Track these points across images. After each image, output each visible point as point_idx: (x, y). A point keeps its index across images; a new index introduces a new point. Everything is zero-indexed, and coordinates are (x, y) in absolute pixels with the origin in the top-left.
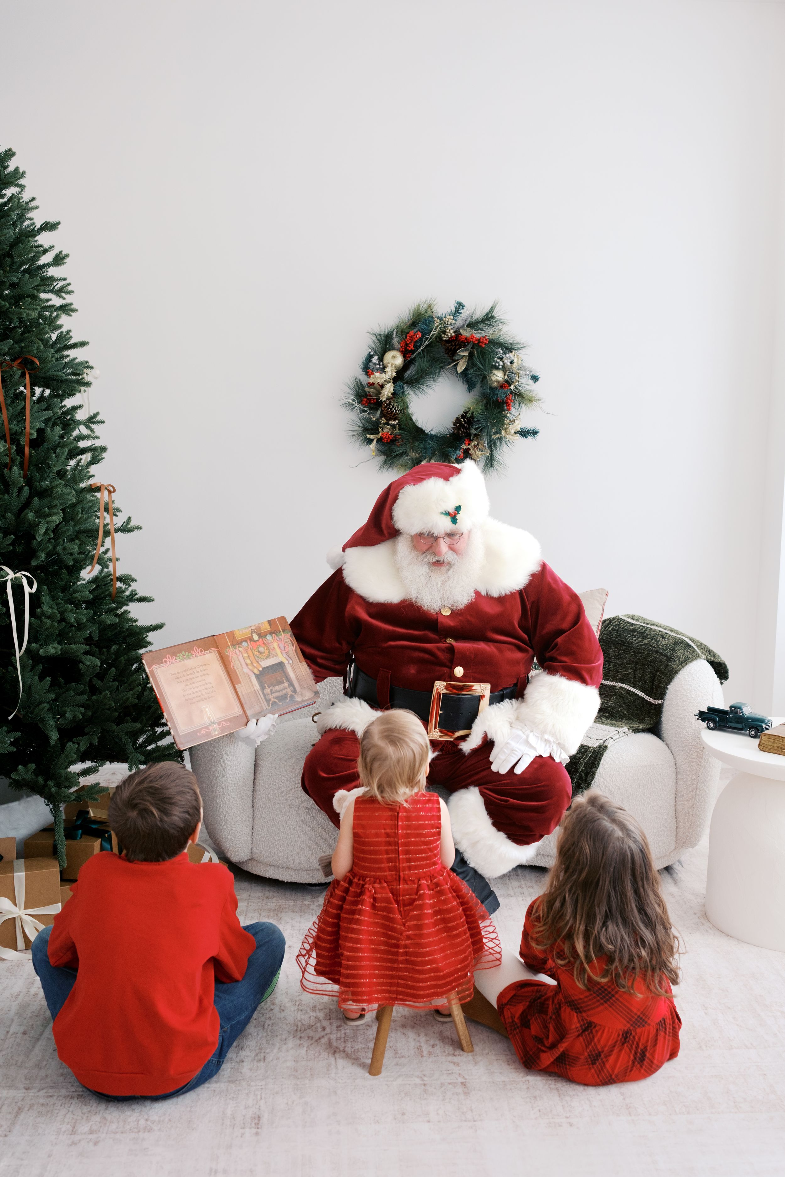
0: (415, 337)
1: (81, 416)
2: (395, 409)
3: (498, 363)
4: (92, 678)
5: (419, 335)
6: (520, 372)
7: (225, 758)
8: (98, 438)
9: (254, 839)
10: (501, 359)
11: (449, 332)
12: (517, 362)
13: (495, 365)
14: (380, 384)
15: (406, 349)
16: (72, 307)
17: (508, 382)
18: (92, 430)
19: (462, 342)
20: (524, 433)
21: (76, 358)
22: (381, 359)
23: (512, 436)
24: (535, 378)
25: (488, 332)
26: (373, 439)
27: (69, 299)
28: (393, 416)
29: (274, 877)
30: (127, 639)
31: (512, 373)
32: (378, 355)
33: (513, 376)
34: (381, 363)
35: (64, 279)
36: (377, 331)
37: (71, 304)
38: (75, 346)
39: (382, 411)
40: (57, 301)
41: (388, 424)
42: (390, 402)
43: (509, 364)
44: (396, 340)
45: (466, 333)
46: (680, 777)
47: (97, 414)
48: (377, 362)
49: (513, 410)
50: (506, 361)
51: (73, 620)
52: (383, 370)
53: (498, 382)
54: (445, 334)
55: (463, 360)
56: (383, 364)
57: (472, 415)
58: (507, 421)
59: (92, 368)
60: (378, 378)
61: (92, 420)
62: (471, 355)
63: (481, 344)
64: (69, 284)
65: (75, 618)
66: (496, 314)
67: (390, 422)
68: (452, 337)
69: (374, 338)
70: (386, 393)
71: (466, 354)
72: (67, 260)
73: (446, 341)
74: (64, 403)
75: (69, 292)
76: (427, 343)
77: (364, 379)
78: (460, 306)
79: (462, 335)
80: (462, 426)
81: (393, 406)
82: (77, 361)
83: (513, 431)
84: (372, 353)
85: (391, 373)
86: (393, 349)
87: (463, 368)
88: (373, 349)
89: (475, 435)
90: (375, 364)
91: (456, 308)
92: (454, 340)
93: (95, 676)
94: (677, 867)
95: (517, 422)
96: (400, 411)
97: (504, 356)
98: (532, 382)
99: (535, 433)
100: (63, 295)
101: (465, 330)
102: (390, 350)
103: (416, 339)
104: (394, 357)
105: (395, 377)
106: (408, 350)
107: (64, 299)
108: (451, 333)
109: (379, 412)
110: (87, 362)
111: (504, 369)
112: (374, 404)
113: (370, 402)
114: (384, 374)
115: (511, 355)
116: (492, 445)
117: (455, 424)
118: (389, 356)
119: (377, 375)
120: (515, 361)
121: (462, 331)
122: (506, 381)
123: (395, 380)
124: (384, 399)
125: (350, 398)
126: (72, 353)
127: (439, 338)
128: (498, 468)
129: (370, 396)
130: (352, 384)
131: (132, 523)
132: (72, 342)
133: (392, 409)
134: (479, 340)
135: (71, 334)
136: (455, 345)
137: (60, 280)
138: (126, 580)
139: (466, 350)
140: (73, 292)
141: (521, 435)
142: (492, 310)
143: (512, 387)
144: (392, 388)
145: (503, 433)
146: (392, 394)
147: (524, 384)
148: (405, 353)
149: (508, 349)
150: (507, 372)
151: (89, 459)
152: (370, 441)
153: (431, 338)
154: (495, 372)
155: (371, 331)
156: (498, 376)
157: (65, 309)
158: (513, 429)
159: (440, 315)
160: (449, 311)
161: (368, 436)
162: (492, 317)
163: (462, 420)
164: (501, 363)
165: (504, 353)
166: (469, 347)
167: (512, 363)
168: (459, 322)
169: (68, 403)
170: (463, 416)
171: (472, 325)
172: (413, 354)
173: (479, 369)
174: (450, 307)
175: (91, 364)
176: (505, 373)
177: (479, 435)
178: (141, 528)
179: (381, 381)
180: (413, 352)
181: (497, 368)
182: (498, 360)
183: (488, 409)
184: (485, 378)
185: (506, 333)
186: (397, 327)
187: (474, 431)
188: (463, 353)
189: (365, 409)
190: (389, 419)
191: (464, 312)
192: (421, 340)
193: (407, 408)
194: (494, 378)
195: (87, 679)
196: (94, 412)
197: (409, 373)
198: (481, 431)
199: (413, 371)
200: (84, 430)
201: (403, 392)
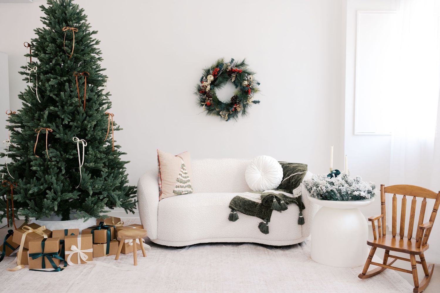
0: (217, 70)
1: (104, 93)
5: (219, 69)
6: (254, 82)
7: (148, 204)
8: (109, 100)
9: (158, 232)
10: (247, 77)
13: (245, 79)
14: (206, 86)
15: (215, 74)
16: (102, 58)
17: (249, 85)
18: (107, 98)
19: (233, 71)
20: (255, 102)
22: (206, 78)
23: (251, 103)
24: (259, 84)
25: (242, 68)
26: (204, 105)
27: (101, 56)
30: (118, 165)
32: (205, 76)
33: (251, 83)
35: (99, 49)
36: (205, 69)
37: (102, 57)
38: (102, 70)
39: (207, 95)
40: (97, 57)
41: (209, 100)
44: (211, 72)
45: (234, 69)
47: (109, 92)
49: (252, 95)
50: (248, 78)
51: (99, 156)
52: (207, 81)
53: (246, 85)
54: (227, 69)
55: (234, 78)
57: (237, 95)
58: (249, 98)
59: (108, 77)
60: (205, 84)
61: (107, 94)
62: (236, 76)
64: (101, 51)
65: (100, 156)
66: (246, 62)
68: (230, 70)
69: (204, 71)
70: (208, 89)
71: (235, 75)
72: (100, 43)
73: (228, 71)
74: (98, 88)
75: (101, 54)
76: (221, 72)
77: (201, 85)
78: (233, 60)
80: (234, 100)
81: (210, 93)
82: (103, 75)
83: (251, 101)
84: (203, 76)
85: (209, 82)
86: (210, 74)
87: (234, 80)
89: (238, 103)
90: (205, 80)
91: (231, 60)
92: (231, 71)
93: (106, 176)
95: (252, 98)
96: (213, 95)
98: (258, 85)
99: (259, 102)
100: (99, 54)
101: (234, 68)
104: (210, 77)
107: (99, 56)
108: (229, 68)
109: (206, 95)
110: (106, 76)
111: (248, 80)
112: (204, 93)
113: (203, 92)
114: (207, 83)
115: (251, 76)
116: (245, 106)
117: (231, 99)
118: (209, 76)
119: (205, 83)
120: (251, 78)
121: (233, 68)
122: (248, 84)
123: (211, 84)
124: (207, 91)
125: (196, 90)
126: (101, 72)
128: (247, 114)
129: (203, 90)
130: (197, 86)
131: (120, 128)
132: (101, 68)
134: (239, 71)
135: (100, 66)
136: (231, 73)
138: (118, 147)
140: (102, 53)
141: (254, 103)
142: (243, 61)
143: (250, 86)
144: (210, 87)
145: (248, 102)
146: (210, 89)
147: (254, 85)
148: (214, 76)
149: (249, 74)
150: (249, 82)
151: (106, 107)
152: (203, 105)
153: (223, 70)
154: (245, 81)
155: (203, 68)
156: (246, 83)
157: (99, 59)
158: (251, 100)
159: (226, 63)
160: (229, 62)
161: (202, 103)
162: (244, 63)
164: (247, 78)
165: (248, 75)
166: (236, 73)
167: (250, 78)
168: (232, 65)
169: (100, 88)
170: (234, 97)
171: (237, 66)
173: (239, 80)
174: (229, 60)
175: (107, 76)
176: (248, 82)
177: (240, 103)
178: (123, 129)
180: (217, 75)
183: (243, 94)
184: (241, 83)
185: (248, 69)
186: (212, 67)
187: (238, 101)
188: (233, 75)
189: (201, 94)
190: (209, 98)
191: (234, 62)
192: (219, 71)
193: (215, 94)
194: (244, 84)
195: (104, 177)
196: (108, 92)
197: (216, 82)
198: (240, 101)
199: (217, 82)
200: (105, 97)
201: (214, 89)
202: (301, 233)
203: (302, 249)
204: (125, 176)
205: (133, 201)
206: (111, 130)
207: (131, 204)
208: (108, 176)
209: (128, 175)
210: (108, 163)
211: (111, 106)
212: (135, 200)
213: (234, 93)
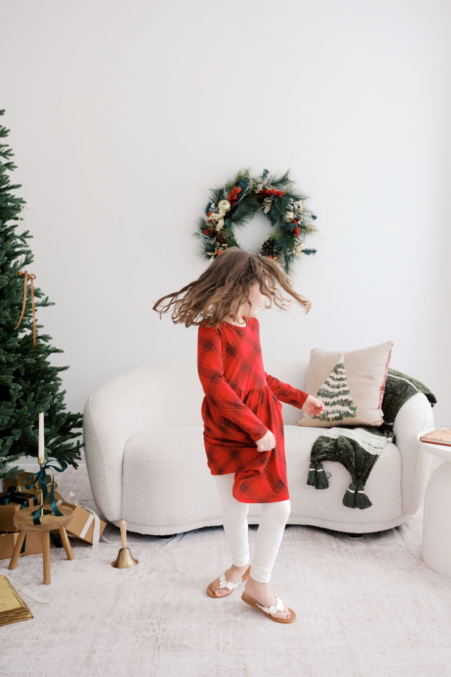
0: (237, 191)
1: (18, 232)
2: (225, 236)
3: (290, 207)
4: (19, 399)
5: (240, 189)
6: (305, 213)
7: (103, 451)
8: (28, 246)
9: (123, 506)
10: (293, 205)
11: (259, 188)
12: (302, 206)
13: (289, 208)
14: (216, 220)
15: (232, 199)
16: (13, 165)
17: (297, 220)
18: (25, 242)
19: (268, 194)
20: (307, 252)
21: (14, 196)
22: (216, 206)
23: (300, 253)
24: (314, 217)
25: (284, 188)
26: (212, 256)
27: (11, 159)
28: (224, 241)
29: (136, 531)
30: (44, 375)
31: (300, 214)
32: (214, 202)
33: (300, 216)
34: (217, 208)
35: (7, 146)
36: (214, 188)
37: (13, 163)
38: (13, 187)
39: (217, 238)
40: (4, 161)
41: (221, 246)
42: (222, 232)
43: (297, 208)
44: (226, 194)
45: (270, 188)
46: (404, 466)
47: (28, 232)
48: (214, 207)
49: (300, 237)
50: (295, 206)
51: (4, 359)
52: (217, 212)
53: (290, 219)
54: (256, 189)
55: (268, 206)
56: (218, 209)
57: (274, 239)
58: (296, 244)
59: (24, 202)
60: (214, 216)
61: (25, 235)
62: (273, 202)
63: (279, 195)
64: (11, 150)
65: (6, 358)
66: (290, 178)
67: (223, 245)
68: (261, 191)
69: (213, 193)
70: (219, 226)
71: (270, 201)
72: (8, 133)
73: (257, 194)
74: (5, 224)
75: (11, 155)
76: (245, 195)
77: (207, 219)
78: (266, 172)
79: (267, 189)
80: (268, 247)
81: (224, 235)
82: (15, 198)
83: (300, 250)
84: (211, 202)
85: (222, 213)
86: (223, 198)
87: (268, 210)
88: (212, 200)
89: (276, 253)
90: (213, 209)
91: (264, 173)
92: (262, 193)
93: (20, 398)
94: (404, 528)
95: (302, 244)
96: (229, 238)
97: (294, 203)
98: (312, 220)
99: (314, 252)
100: (8, 156)
101: (269, 186)
102: (222, 199)
103: (238, 192)
104: (224, 204)
105: (225, 216)
106: (233, 199)
107: (8, 159)
108: (260, 187)
109: (215, 238)
110: (22, 199)
111: (294, 211)
112: (212, 233)
113: (209, 233)
114: (218, 214)
115: (300, 203)
116: (288, 259)
117: (263, 246)
118: (222, 203)
119: (214, 214)
120: (301, 206)
121: (267, 187)
122: (296, 219)
123: (225, 218)
124: (218, 230)
125: (197, 230)
126: (11, 192)
127: (253, 192)
128: (291, 274)
129: (210, 228)
130: (199, 221)
131: (49, 301)
132: (11, 184)
133: (223, 236)
134: (278, 193)
135: (9, 179)
136: (263, 196)
137: (4, 146)
138: (46, 338)
139: (270, 199)
140: (14, 155)
141: (306, 253)
142: (287, 175)
143: (299, 222)
144: (223, 223)
145: (294, 251)
146: (223, 227)
147: (306, 220)
148: (232, 201)
149: (297, 199)
150: (296, 213)
151: (23, 261)
152: (209, 257)
153: (248, 191)
154: (288, 213)
155: (210, 188)
156: (291, 215)
157: (8, 166)
158: (299, 249)
159: (253, 177)
160: (260, 175)
161: (208, 253)
162: (287, 179)
163: (268, 243)
164: (292, 207)
165: (294, 201)
166: (272, 197)
167: (299, 207)
168: (265, 182)
169: (9, 223)
170: (268, 241)
171: (273, 184)
172: (236, 202)
173: (278, 211)
174: (260, 173)
175: (24, 200)
176: (295, 214)
177: (279, 253)
178: (54, 304)
179: (217, 219)
180: (236, 201)
181: (289, 210)
182: (290, 206)
183: (284, 236)
184: (281, 217)
185: (295, 189)
186: (227, 185)
187: (275, 250)
188: (268, 200)
189: (207, 237)
190: (221, 243)
191: (269, 176)
192: (241, 193)
193: (233, 235)
194: (288, 217)
195: (15, 399)
196: (26, 231)
197: (234, 214)
198: (280, 250)
199: (236, 214)
200: (19, 241)
201: (230, 226)
202: (401, 508)
203: (403, 538)
204: (59, 394)
205: (75, 445)
206: (29, 306)
207: (71, 450)
208: (24, 398)
209: (64, 392)
210: (25, 371)
211: (32, 259)
212: (78, 442)
213: (268, 234)
